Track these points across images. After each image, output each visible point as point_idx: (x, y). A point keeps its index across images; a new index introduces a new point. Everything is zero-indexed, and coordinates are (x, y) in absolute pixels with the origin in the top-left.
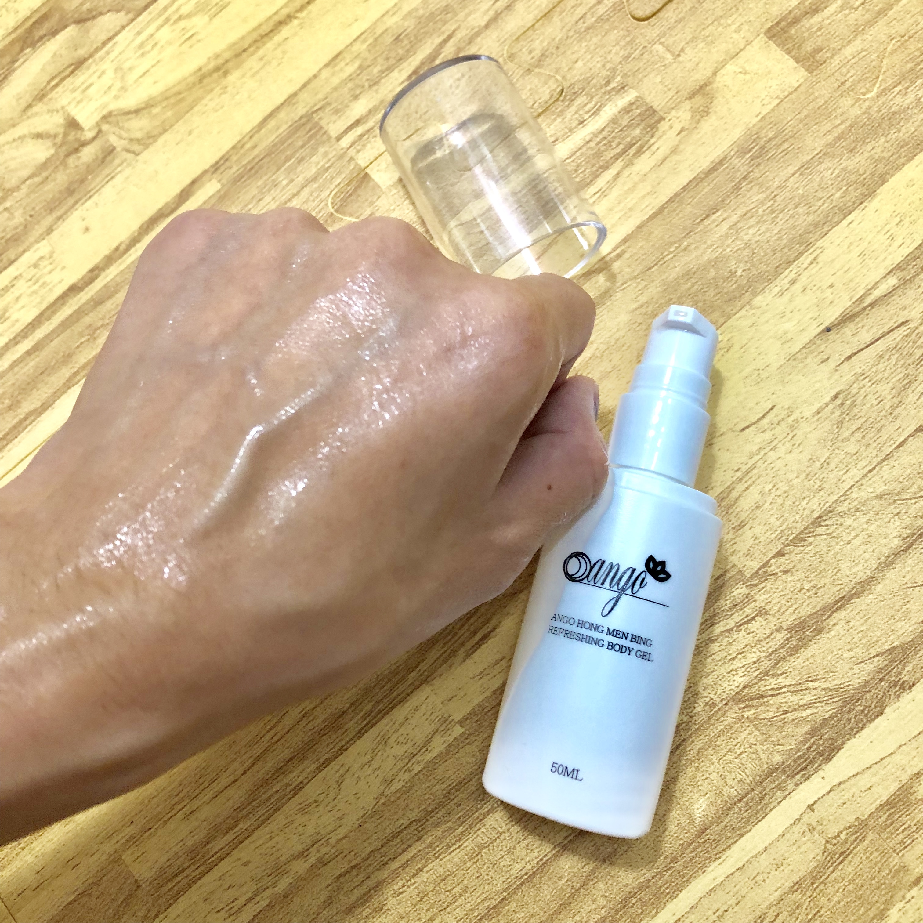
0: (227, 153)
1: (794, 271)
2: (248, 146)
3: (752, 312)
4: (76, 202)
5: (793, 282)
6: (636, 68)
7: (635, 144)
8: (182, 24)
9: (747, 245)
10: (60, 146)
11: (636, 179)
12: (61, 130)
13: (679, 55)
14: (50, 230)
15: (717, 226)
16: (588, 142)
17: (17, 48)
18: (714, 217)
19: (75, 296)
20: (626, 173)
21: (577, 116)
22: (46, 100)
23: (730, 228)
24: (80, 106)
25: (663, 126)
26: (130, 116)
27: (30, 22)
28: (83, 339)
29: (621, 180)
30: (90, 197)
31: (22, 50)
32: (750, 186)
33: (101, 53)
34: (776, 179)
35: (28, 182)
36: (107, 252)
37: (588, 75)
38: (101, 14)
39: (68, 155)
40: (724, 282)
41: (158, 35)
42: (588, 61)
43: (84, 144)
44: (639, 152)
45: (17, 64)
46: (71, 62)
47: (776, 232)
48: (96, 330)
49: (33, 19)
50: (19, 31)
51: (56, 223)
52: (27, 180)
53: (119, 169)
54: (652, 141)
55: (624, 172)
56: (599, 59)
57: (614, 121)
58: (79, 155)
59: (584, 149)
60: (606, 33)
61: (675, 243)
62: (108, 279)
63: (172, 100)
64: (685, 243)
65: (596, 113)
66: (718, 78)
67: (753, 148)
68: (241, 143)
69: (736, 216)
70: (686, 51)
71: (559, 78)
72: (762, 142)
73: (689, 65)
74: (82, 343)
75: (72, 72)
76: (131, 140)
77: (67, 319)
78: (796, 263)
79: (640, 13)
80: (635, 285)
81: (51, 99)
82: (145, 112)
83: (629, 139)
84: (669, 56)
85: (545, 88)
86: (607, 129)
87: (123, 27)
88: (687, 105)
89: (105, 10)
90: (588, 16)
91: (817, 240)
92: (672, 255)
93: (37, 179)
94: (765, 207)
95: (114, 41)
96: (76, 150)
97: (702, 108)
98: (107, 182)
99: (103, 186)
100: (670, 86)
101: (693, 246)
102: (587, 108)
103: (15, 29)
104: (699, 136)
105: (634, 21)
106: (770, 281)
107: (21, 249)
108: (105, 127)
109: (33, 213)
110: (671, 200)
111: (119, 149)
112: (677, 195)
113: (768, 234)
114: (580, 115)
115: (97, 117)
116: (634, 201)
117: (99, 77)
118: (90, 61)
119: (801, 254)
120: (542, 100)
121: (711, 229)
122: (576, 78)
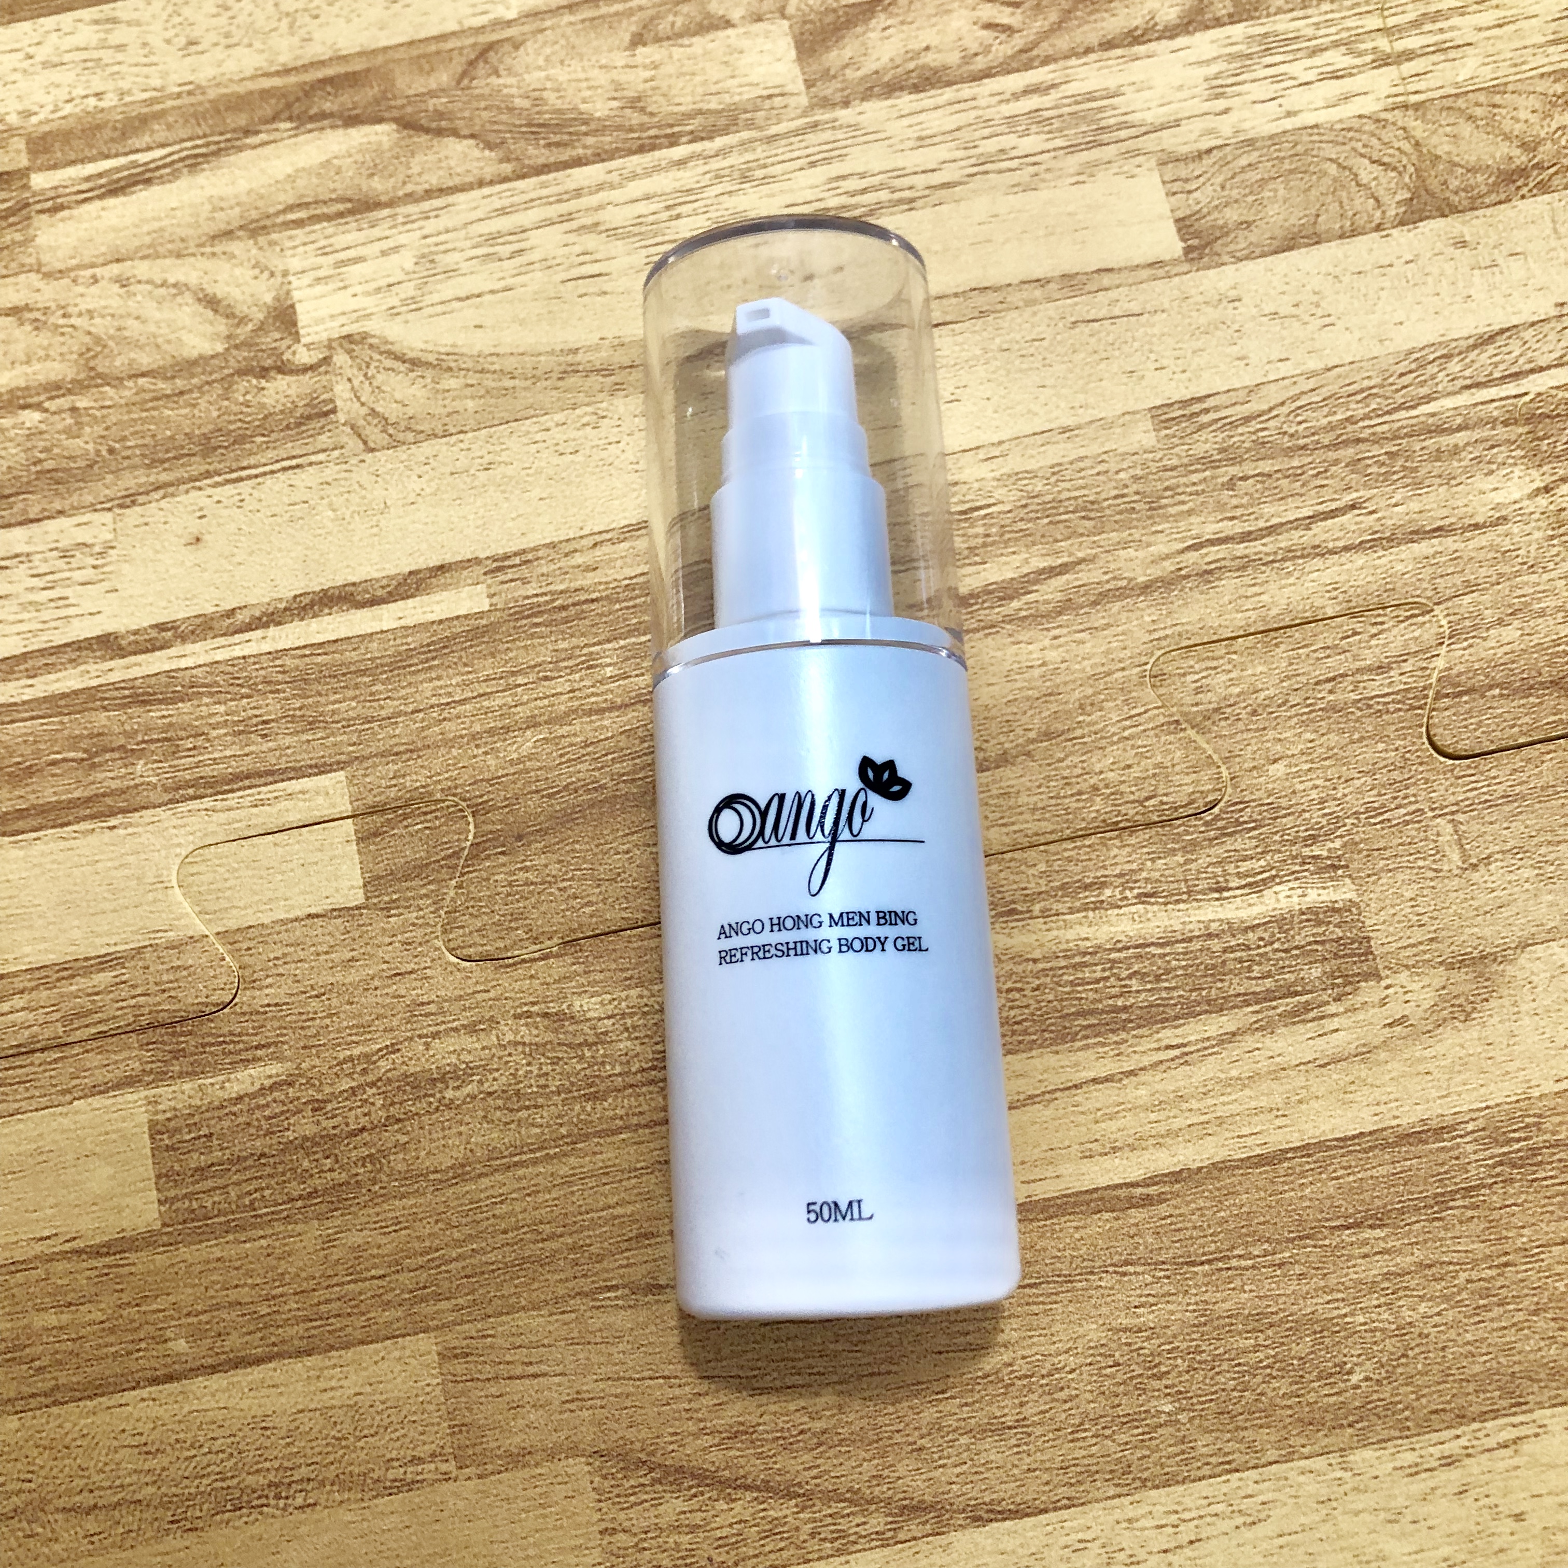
0: (535, 549)
1: (1463, 1442)
2: (578, 559)
3: (1339, 1474)
4: (208, 475)
5: (1449, 1462)
6: (1381, 844)
7: (1297, 994)
8: (590, 241)
9: (1402, 1331)
10: (237, 347)
11: (1264, 1066)
12: (261, 316)
13: (1474, 866)
14: (129, 500)
15: (1365, 1256)
16: (1210, 936)
17: (268, 110)
18: (1368, 1234)
19: (103, 658)
20: (1250, 1041)
21: (1219, 870)
22: (262, 240)
23: (1387, 1276)
24: (319, 289)
25: (1370, 992)
26: (397, 365)
27: (320, 74)
28: (72, 755)
29: (1234, 1051)
30: (241, 479)
31: (275, 118)
32: (1470, 1213)
33: (412, 209)
34: (1525, 1231)
35: (141, 381)
36: (209, 609)
37: (1284, 802)
38: (455, 133)
39: (242, 373)
40: (1319, 1378)
41: (535, 237)
42: (1298, 775)
43: (283, 369)
44: (1296, 1016)
45: (250, 141)
46: (349, 193)
47: (1469, 1337)
48: (105, 750)
49: (329, 72)
50: (292, 79)
51: (147, 493)
52: (143, 375)
53: (321, 457)
54: (1332, 1008)
55: (1248, 1037)
56: (1319, 782)
57: (1282, 922)
58: (263, 383)
59: (1196, 945)
60: (1362, 739)
61: (1268, 1241)
62: (183, 664)
63: (489, 382)
64: (1287, 1254)
65: (1257, 886)
66: (1523, 959)
67: (1518, 1140)
68: (569, 547)
69: (1409, 1259)
70: (1492, 867)
71: (1225, 773)
72: (1538, 1140)
73: (1483, 898)
74: (65, 760)
75: (341, 215)
76: (373, 413)
77: (64, 696)
78: (1475, 1426)
79: (1445, 739)
80: (1149, 1279)
81: (272, 243)
82: (429, 373)
83: (1291, 977)
84: (1455, 856)
85: (1187, 780)
86: (1260, 932)
87: (481, 184)
88: (1438, 976)
89: (466, 132)
90: (1347, 683)
91: (1541, 1405)
92: (1250, 1263)
93: (164, 386)
94: (1474, 1275)
95: (450, 199)
96: (263, 373)
97: (1461, 1000)
98: (285, 469)
99: (272, 472)
100: (1425, 919)
101: (1298, 1269)
102: (1245, 866)
103: (287, 71)
104: (1428, 1053)
105: (1427, 745)
106: (1405, 1432)
107: (57, 505)
108: (340, 359)
109: (117, 446)
110: (1305, 1150)
111: (341, 417)
112: (1322, 1145)
113: (1452, 1334)
114: (1225, 873)
115: (334, 329)
116: (1236, 1109)
117: (384, 253)
118: (386, 212)
119: (1495, 1414)
120: (1170, 799)
121: (1350, 1257)
122: (1257, 795)
